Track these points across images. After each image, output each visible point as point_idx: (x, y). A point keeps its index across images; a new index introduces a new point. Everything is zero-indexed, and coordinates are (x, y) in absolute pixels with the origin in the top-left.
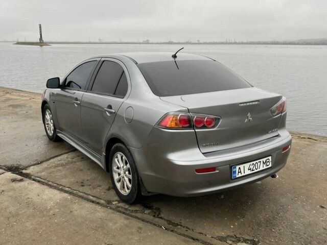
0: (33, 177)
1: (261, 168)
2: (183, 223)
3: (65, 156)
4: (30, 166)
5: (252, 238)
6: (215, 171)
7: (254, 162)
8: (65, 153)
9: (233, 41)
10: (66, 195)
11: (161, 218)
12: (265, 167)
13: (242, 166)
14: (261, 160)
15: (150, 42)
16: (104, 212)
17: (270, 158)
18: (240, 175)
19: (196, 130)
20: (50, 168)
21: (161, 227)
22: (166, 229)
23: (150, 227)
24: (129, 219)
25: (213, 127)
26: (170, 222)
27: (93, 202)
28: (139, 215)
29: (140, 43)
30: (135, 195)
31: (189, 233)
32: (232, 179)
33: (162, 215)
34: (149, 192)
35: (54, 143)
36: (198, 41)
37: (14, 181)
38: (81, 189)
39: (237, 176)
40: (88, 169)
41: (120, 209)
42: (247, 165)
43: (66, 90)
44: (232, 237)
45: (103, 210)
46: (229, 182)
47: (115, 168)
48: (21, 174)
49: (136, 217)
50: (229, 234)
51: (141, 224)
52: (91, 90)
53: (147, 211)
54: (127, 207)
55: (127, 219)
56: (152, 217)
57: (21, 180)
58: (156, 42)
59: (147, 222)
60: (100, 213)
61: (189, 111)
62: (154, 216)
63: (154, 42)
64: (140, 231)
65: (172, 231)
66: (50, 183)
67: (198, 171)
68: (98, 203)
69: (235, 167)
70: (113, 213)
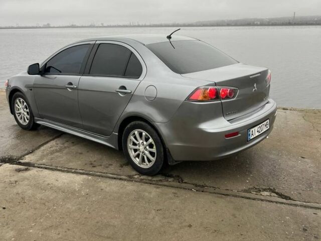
0: (36, 165)
1: (264, 130)
2: (207, 184)
3: (53, 143)
4: (24, 156)
5: (268, 188)
6: (238, 135)
7: (260, 125)
8: (51, 140)
9: (136, 24)
10: (85, 176)
11: (185, 183)
12: (266, 129)
13: (253, 129)
14: (264, 123)
15: (52, 26)
16: (132, 185)
17: (268, 121)
18: (253, 137)
19: (222, 101)
20: (47, 155)
21: (191, 190)
22: (197, 191)
23: (183, 191)
24: (159, 188)
25: (233, 97)
26: (196, 186)
27: (115, 178)
28: (166, 183)
29: (40, 28)
30: (161, 166)
31: (217, 190)
32: (248, 141)
33: (185, 181)
34: (176, 161)
35: (30, 132)
36: (102, 24)
37: (20, 171)
38: (95, 169)
39: (251, 138)
40: (88, 152)
41: (144, 181)
42: (256, 128)
43: (46, 76)
44: (252, 189)
45: (131, 184)
46: (246, 144)
47: (130, 145)
48: (20, 164)
49: (165, 185)
50: (249, 187)
51: (173, 190)
52: (89, 73)
53: (170, 180)
54: (150, 178)
55: (158, 188)
56: (179, 184)
57: (26, 170)
58: (58, 26)
59: (177, 188)
60: (130, 187)
61: (216, 84)
62: (179, 182)
63: (56, 26)
64: (176, 195)
65: (202, 191)
66: (59, 168)
67: (227, 136)
68: (120, 179)
69: (250, 131)
70: (142, 185)
